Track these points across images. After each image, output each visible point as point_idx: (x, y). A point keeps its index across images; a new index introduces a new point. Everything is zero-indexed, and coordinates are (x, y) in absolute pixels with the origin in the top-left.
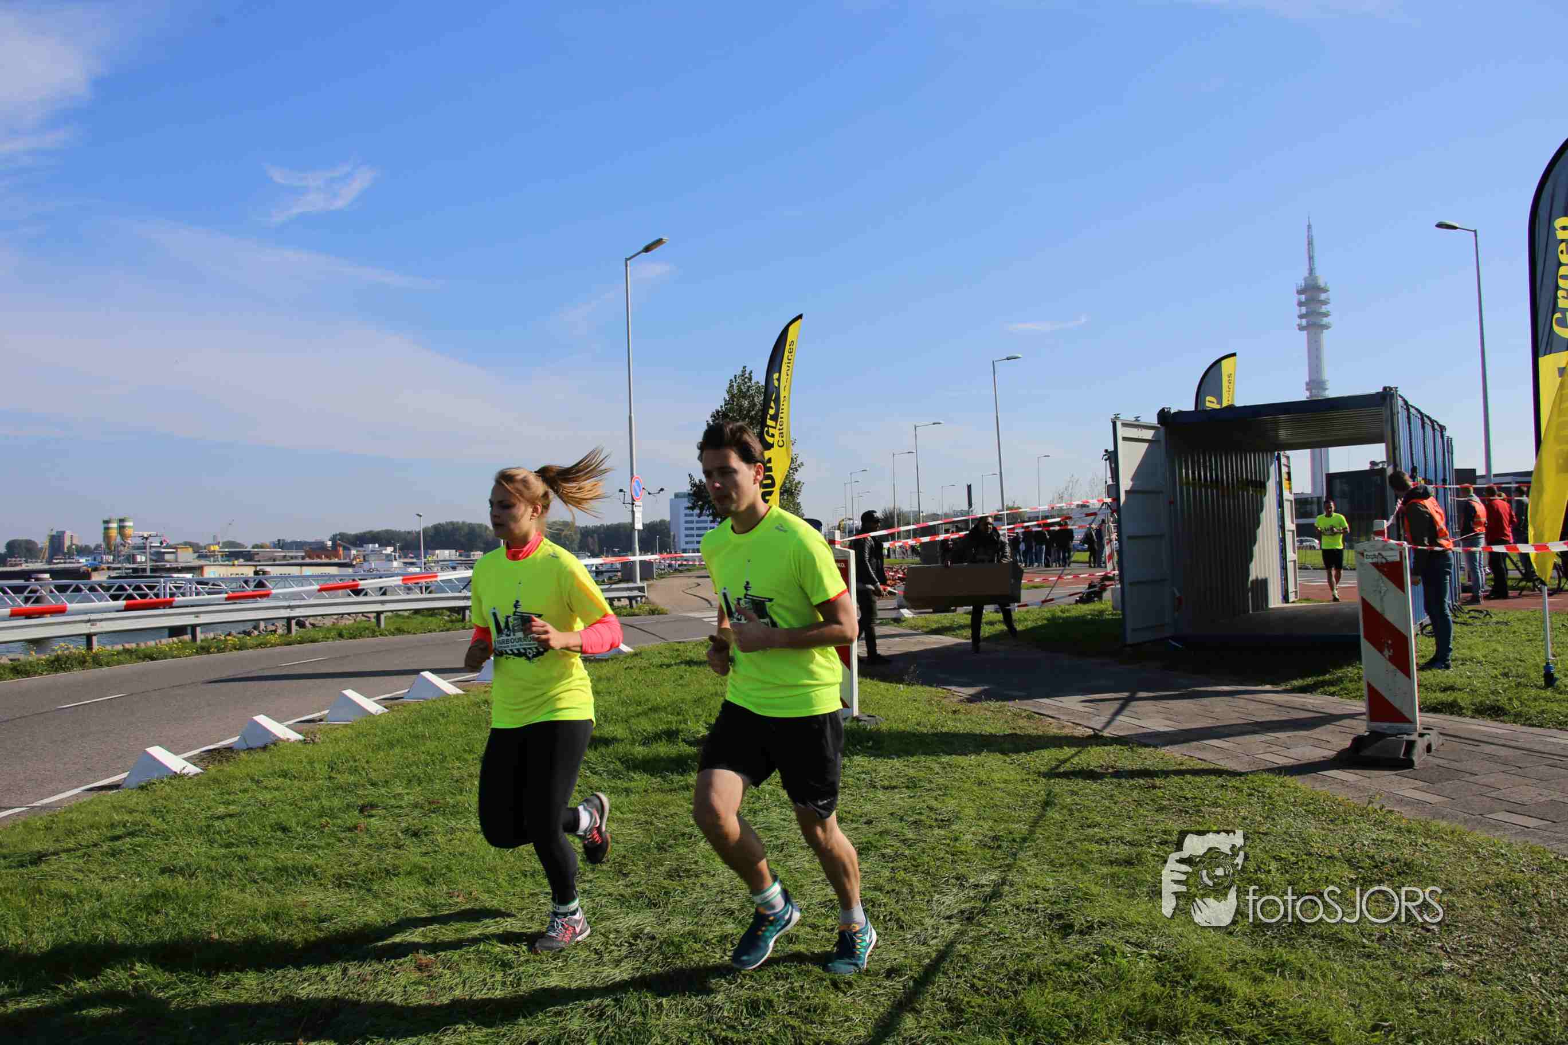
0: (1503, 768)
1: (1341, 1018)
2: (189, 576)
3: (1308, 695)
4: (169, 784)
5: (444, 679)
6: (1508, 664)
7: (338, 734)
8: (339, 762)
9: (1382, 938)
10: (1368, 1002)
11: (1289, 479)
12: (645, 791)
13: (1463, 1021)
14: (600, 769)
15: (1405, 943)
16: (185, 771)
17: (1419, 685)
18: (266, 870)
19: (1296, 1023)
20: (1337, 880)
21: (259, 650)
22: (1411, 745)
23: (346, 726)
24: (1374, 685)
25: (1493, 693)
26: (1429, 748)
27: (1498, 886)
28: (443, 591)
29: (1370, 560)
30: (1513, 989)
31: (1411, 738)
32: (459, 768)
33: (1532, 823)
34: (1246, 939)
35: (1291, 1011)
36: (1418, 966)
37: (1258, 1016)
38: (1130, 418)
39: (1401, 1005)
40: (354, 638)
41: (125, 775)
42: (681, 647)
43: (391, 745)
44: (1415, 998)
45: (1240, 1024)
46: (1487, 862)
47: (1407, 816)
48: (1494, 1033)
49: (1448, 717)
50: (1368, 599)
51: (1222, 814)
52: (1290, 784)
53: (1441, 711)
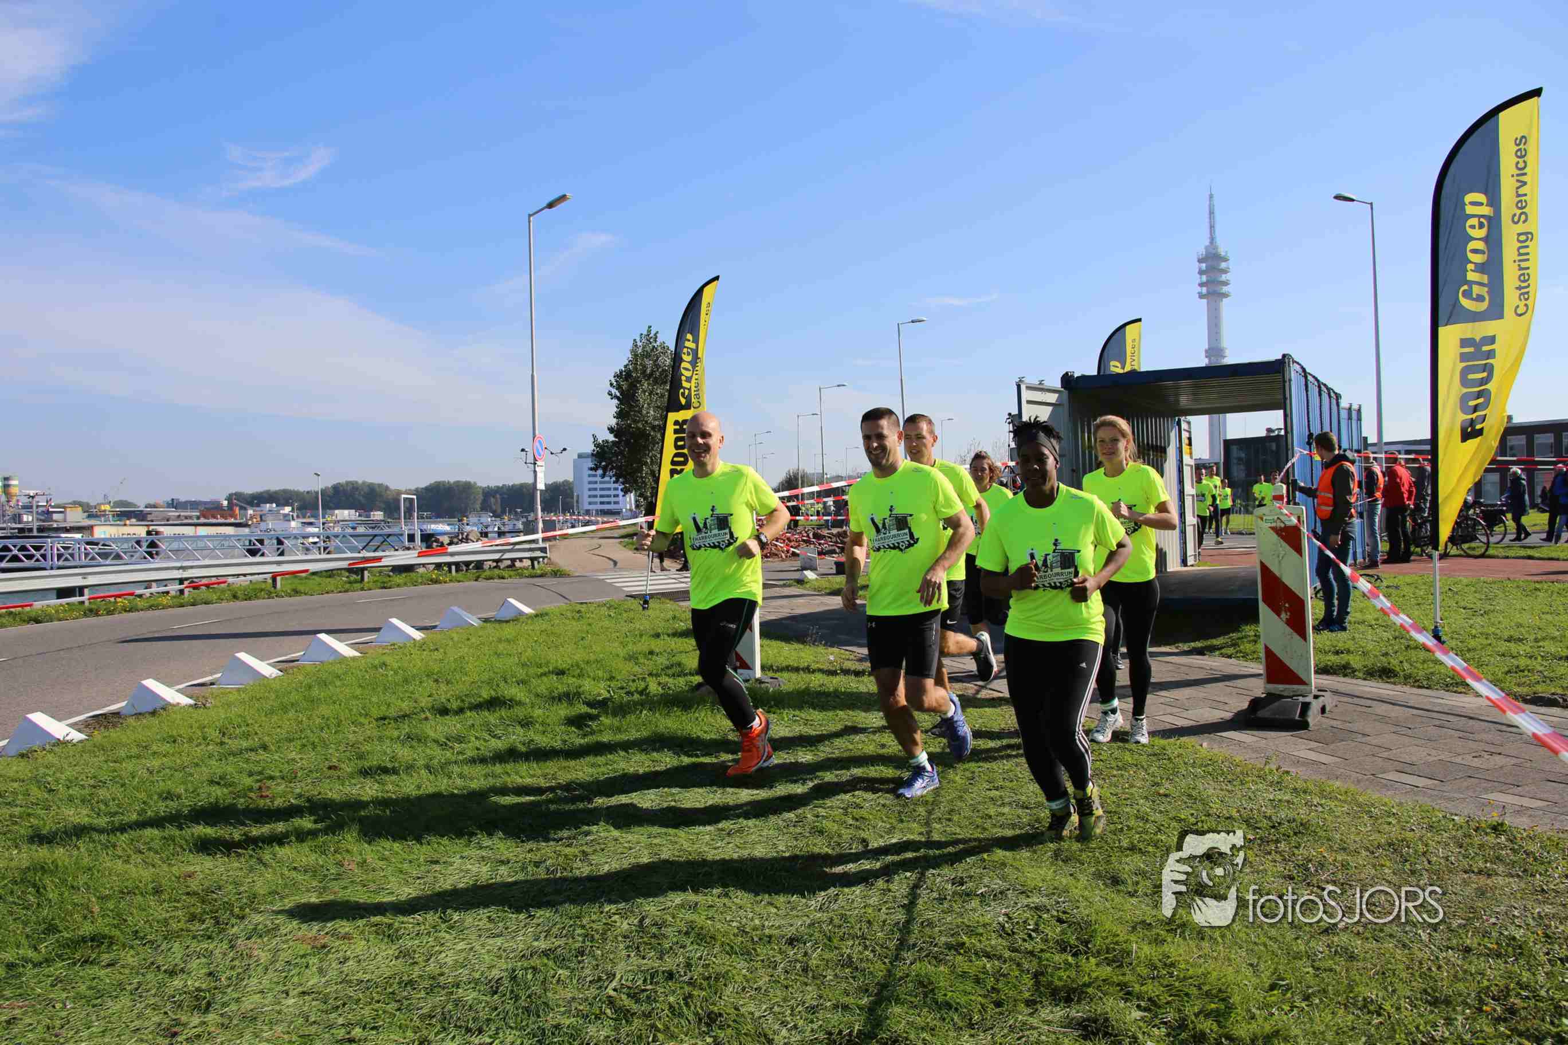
0: (1394, 729)
1: (1239, 978)
2: (78, 536)
3: (1206, 657)
4: (51, 751)
5: (341, 641)
7: (232, 698)
8: (230, 727)
10: (1266, 962)
11: (1190, 444)
13: (1358, 977)
16: (68, 738)
17: (1316, 646)
18: (152, 840)
19: (1196, 983)
21: (150, 613)
22: (1306, 706)
23: (238, 690)
24: (1270, 647)
25: (1385, 655)
26: (1323, 710)
27: (1390, 845)
28: (345, 552)
29: (1269, 525)
30: (1404, 946)
31: (1307, 700)
32: (354, 732)
33: (1421, 782)
35: (1191, 972)
37: (1159, 977)
38: (1035, 382)
39: (1299, 964)
40: (250, 599)
41: (5, 742)
42: (583, 608)
43: (285, 709)
44: (1311, 957)
45: (1142, 985)
46: (1380, 821)
47: (1300, 776)
48: (1386, 989)
49: (1341, 679)
50: (1267, 563)
51: (1123, 776)
52: (1189, 745)
53: (1334, 673)
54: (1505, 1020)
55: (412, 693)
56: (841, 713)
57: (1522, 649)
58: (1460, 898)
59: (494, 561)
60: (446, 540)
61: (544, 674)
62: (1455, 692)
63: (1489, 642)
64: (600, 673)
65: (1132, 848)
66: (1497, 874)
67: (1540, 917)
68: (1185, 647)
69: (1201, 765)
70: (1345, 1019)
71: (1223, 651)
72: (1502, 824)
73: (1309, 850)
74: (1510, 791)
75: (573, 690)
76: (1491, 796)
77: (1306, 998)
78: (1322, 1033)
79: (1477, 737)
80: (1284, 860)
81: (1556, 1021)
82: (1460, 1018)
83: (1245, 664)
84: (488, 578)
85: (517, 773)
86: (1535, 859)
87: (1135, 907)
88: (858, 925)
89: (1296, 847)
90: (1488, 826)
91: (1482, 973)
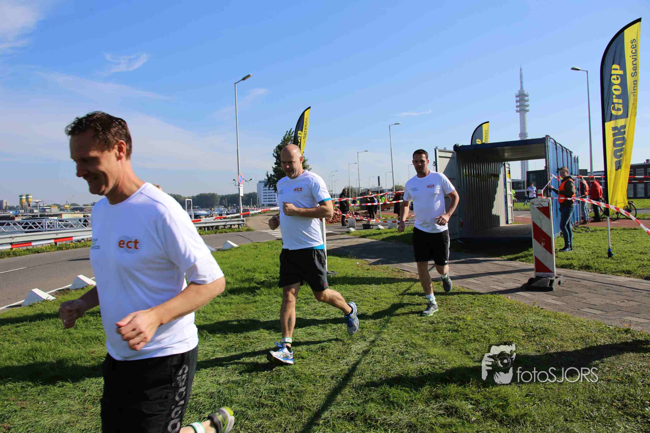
0: (589, 290)
1: (513, 392)
2: (56, 218)
3: (514, 262)
4: (42, 304)
6: (594, 248)
11: (509, 173)
13: (562, 392)
15: (542, 362)
16: (48, 299)
17: (556, 257)
18: (79, 338)
19: (495, 394)
20: (517, 336)
21: (83, 248)
22: (552, 281)
24: (538, 258)
25: (588, 260)
26: (559, 283)
27: (581, 338)
29: (536, 206)
31: (552, 279)
33: (598, 312)
35: (493, 390)
37: (481, 391)
38: (442, 148)
39: (538, 386)
41: (23, 301)
42: (258, 245)
45: (473, 395)
46: (578, 328)
47: (548, 310)
48: (574, 396)
49: (569, 270)
50: (535, 223)
51: (473, 310)
52: (502, 298)
53: (566, 268)
54: (622, 409)
56: (360, 285)
57: (645, 257)
59: (223, 225)
61: (240, 271)
62: (616, 275)
63: (632, 254)
64: (262, 271)
65: (475, 340)
67: (641, 367)
68: (505, 258)
69: (506, 306)
70: (555, 408)
71: (521, 259)
72: (629, 329)
73: (548, 340)
74: (635, 316)
75: (251, 277)
76: (626, 318)
77: (540, 400)
78: (545, 414)
79: (624, 294)
80: (537, 344)
81: (643, 409)
82: (603, 408)
83: (529, 264)
84: (220, 233)
85: (226, 311)
88: (360, 371)
89: (542, 339)
90: (623, 330)
91: (614, 390)
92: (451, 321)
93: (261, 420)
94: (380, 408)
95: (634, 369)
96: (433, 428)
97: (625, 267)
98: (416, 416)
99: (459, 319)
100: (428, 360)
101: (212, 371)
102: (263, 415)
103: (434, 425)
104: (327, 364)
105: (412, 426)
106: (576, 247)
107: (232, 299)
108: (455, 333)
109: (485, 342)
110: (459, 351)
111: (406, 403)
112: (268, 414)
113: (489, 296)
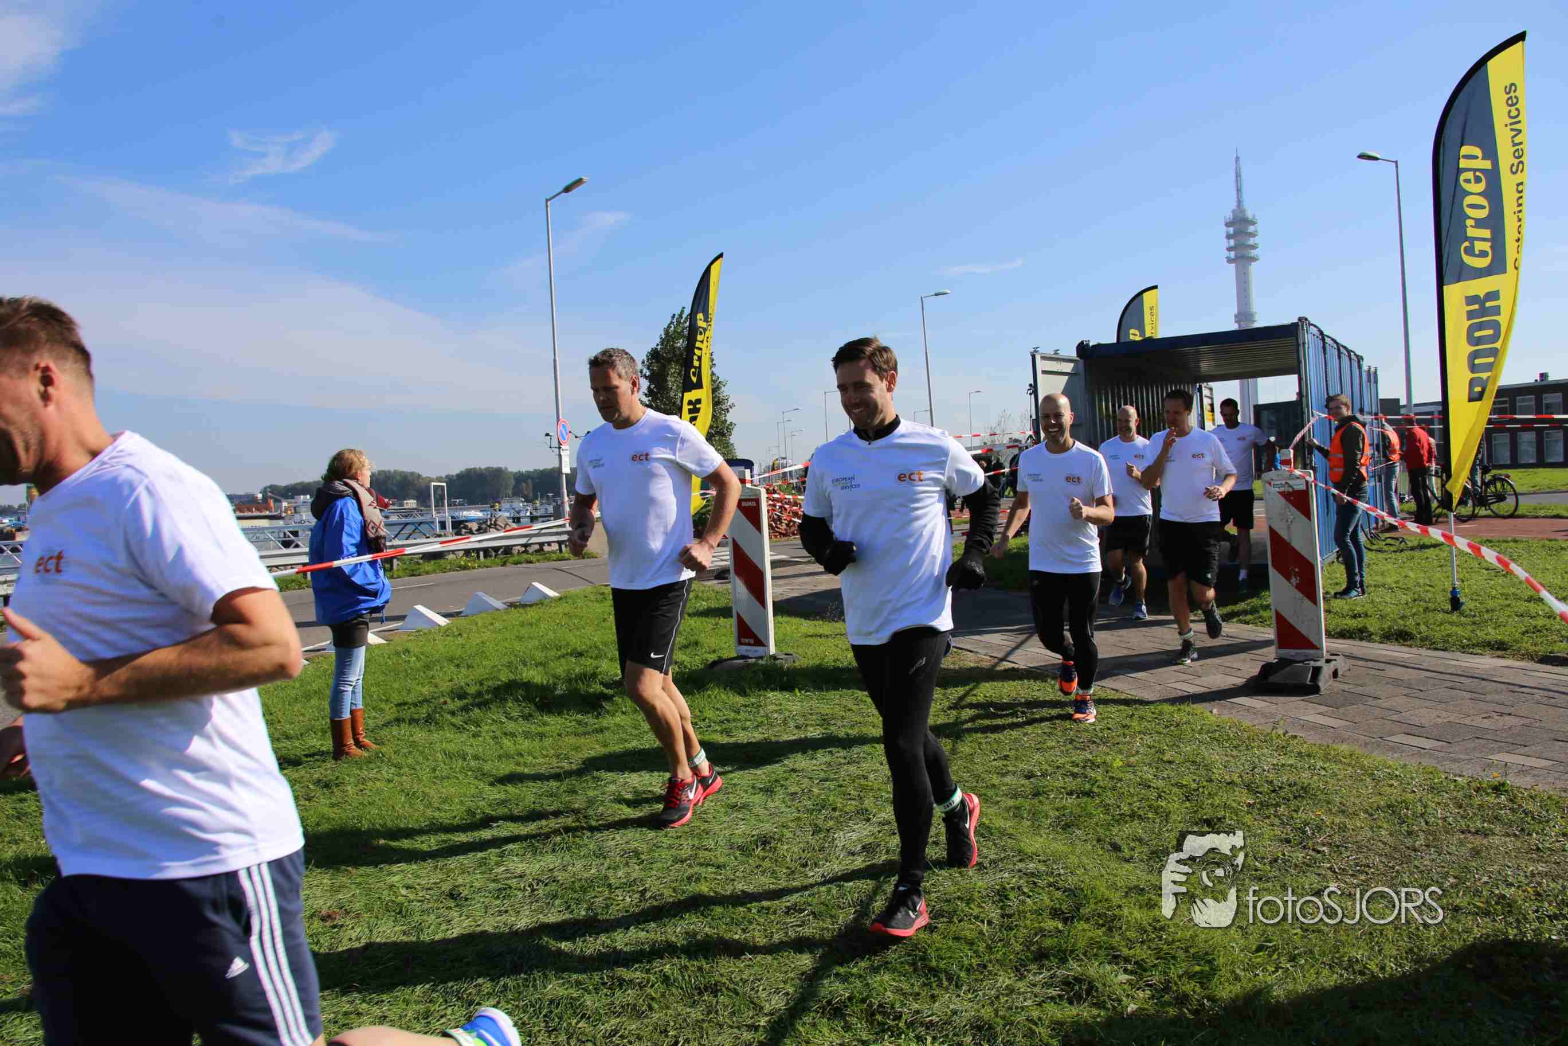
0: (1406, 691)
1: (1227, 941)
6: (1418, 589)
9: (1276, 860)
12: (560, 735)
13: (1344, 938)
14: (515, 714)
15: (1296, 865)
17: (1328, 611)
19: (1184, 946)
20: (1234, 805)
22: (1317, 671)
24: (1283, 613)
25: (1402, 618)
26: (1335, 674)
27: (1389, 806)
29: (1277, 489)
31: (1318, 664)
32: (375, 718)
33: (1429, 744)
34: (1143, 866)
35: (1179, 936)
36: (1307, 887)
37: (1148, 941)
38: (1050, 352)
43: (308, 697)
45: (1130, 949)
46: (1381, 784)
47: (1311, 740)
48: (1372, 948)
49: (1358, 643)
50: (1276, 528)
51: (1129, 743)
52: (1198, 712)
53: (1351, 637)
55: (433, 677)
57: (1540, 608)
58: (1454, 858)
59: (522, 545)
60: (474, 526)
61: (563, 656)
62: (1471, 653)
63: (1508, 602)
65: (1133, 815)
66: (1494, 834)
67: (1533, 875)
69: (1208, 732)
70: (1328, 978)
71: (1242, 618)
72: (1503, 785)
73: (1308, 813)
74: (1517, 751)
75: (589, 670)
76: (1496, 757)
77: (1293, 959)
79: (1489, 697)
80: (1283, 823)
83: (1262, 629)
84: (517, 563)
85: (529, 753)
86: (1533, 819)
87: (1131, 872)
88: (856, 895)
89: (1295, 811)
90: (1490, 787)
91: (1468, 931)
92: (1076, 770)
93: (618, 1020)
94: (906, 987)
95: (1515, 881)
96: (1033, 1032)
97: (1492, 634)
98: (992, 1004)
99: (1094, 766)
100: (1021, 865)
101: (498, 902)
102: (623, 1007)
103: (1036, 1024)
104: (776, 878)
105: (983, 1027)
106: (1375, 586)
107: (545, 724)
108: (1085, 799)
109: (1158, 820)
110: (1095, 843)
111: (968, 970)
112: (635, 1005)
113: (1167, 708)
